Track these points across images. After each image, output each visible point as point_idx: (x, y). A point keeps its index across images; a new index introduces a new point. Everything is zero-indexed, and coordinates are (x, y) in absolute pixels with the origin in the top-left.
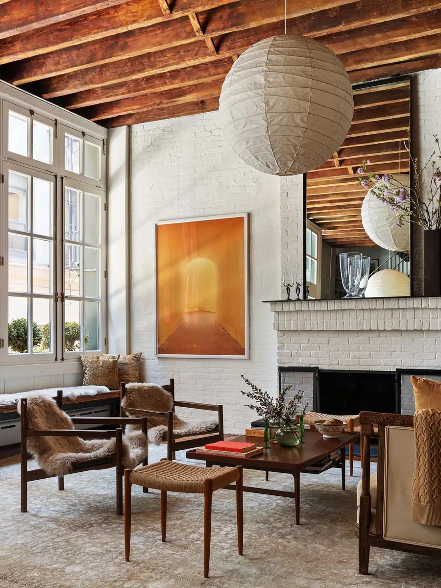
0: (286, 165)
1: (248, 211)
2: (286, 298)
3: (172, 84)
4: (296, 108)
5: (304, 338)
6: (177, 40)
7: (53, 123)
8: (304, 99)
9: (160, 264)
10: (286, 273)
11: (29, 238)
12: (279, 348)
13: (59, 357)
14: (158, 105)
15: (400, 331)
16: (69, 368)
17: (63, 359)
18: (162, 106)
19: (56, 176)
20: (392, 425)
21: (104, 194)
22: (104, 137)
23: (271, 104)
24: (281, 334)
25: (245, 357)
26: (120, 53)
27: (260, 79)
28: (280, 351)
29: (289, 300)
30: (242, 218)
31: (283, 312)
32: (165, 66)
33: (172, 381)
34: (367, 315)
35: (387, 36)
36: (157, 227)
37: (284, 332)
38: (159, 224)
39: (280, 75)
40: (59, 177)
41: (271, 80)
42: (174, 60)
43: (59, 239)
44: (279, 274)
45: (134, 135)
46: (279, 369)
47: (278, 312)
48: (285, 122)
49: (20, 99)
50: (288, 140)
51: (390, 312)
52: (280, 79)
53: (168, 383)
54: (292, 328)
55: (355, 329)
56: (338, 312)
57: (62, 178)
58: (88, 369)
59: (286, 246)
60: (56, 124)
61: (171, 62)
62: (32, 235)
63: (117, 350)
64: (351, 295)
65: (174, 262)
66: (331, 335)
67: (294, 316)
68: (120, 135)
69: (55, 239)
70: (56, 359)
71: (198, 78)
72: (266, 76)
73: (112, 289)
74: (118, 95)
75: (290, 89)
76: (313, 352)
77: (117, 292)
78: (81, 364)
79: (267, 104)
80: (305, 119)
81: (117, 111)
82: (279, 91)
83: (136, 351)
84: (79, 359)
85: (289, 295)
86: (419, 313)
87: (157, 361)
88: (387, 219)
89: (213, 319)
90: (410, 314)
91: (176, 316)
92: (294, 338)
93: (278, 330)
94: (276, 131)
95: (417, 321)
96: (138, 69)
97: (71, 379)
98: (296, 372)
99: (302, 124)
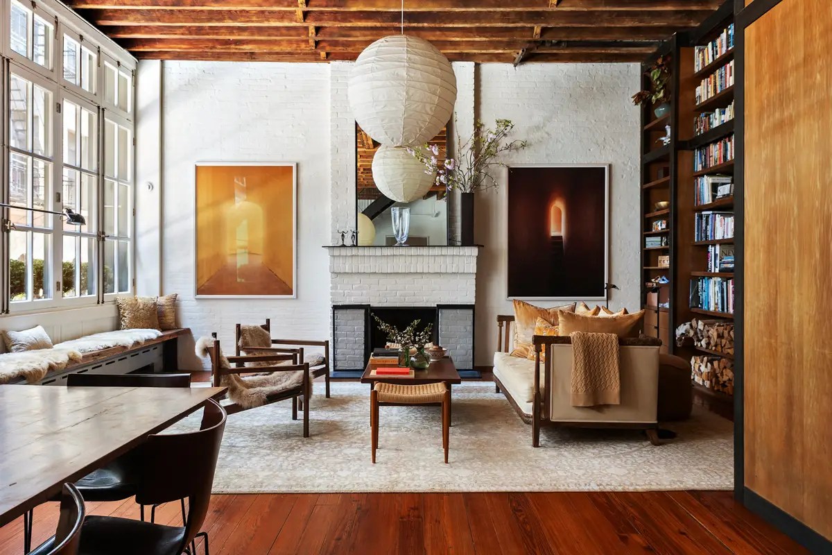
0: (408, 141)
1: (298, 161)
2: (341, 244)
3: (239, 35)
4: (429, 100)
5: (356, 279)
6: (278, 6)
7: (97, 50)
8: (434, 93)
9: (199, 205)
10: (336, 220)
11: (78, 172)
12: (332, 288)
13: (100, 301)
14: (211, 48)
15: (440, 273)
16: (108, 311)
17: (103, 302)
18: (214, 50)
19: (99, 107)
20: (556, 343)
21: (132, 127)
22: (133, 67)
23: (410, 94)
24: (334, 276)
25: (294, 296)
26: (213, 4)
27: (404, 73)
28: (334, 291)
29: (344, 246)
30: (291, 168)
31: (339, 256)
32: (248, 22)
33: (268, 321)
34: (414, 259)
35: (445, 34)
36: (197, 167)
37: (336, 274)
38: (198, 164)
39: (419, 72)
40: (101, 108)
41: (412, 75)
42: (258, 18)
43: (101, 174)
44: (330, 222)
45: (167, 71)
46: (333, 308)
47: (334, 256)
48: (418, 109)
49: (75, 23)
50: (418, 123)
51: (433, 258)
52: (418, 75)
53: (265, 323)
54: (347, 271)
55: (404, 272)
56: (389, 258)
57: (103, 109)
58: (127, 312)
59: (336, 196)
60: (99, 51)
61: (254, 19)
62: (80, 169)
63: (147, 291)
64: (401, 244)
65: (216, 204)
66: (382, 276)
67: (349, 261)
68: (151, 68)
69: (98, 174)
70: (98, 303)
71: (269, 35)
72: (408, 71)
73: (141, 227)
74: (176, 34)
75: (426, 85)
76: (364, 292)
77: (148, 232)
78: (118, 308)
79: (407, 93)
80: (434, 109)
81: (161, 46)
82: (418, 85)
83: (169, 292)
84: (115, 301)
85: (343, 240)
86: (456, 259)
87: (195, 302)
88: (402, 175)
89: (259, 261)
90: (448, 260)
91: (218, 257)
92: (346, 279)
93: (333, 273)
94: (411, 115)
95: (454, 265)
96: (216, 18)
97: (109, 323)
98: (348, 310)
99: (430, 112)
